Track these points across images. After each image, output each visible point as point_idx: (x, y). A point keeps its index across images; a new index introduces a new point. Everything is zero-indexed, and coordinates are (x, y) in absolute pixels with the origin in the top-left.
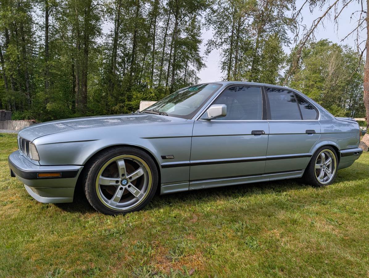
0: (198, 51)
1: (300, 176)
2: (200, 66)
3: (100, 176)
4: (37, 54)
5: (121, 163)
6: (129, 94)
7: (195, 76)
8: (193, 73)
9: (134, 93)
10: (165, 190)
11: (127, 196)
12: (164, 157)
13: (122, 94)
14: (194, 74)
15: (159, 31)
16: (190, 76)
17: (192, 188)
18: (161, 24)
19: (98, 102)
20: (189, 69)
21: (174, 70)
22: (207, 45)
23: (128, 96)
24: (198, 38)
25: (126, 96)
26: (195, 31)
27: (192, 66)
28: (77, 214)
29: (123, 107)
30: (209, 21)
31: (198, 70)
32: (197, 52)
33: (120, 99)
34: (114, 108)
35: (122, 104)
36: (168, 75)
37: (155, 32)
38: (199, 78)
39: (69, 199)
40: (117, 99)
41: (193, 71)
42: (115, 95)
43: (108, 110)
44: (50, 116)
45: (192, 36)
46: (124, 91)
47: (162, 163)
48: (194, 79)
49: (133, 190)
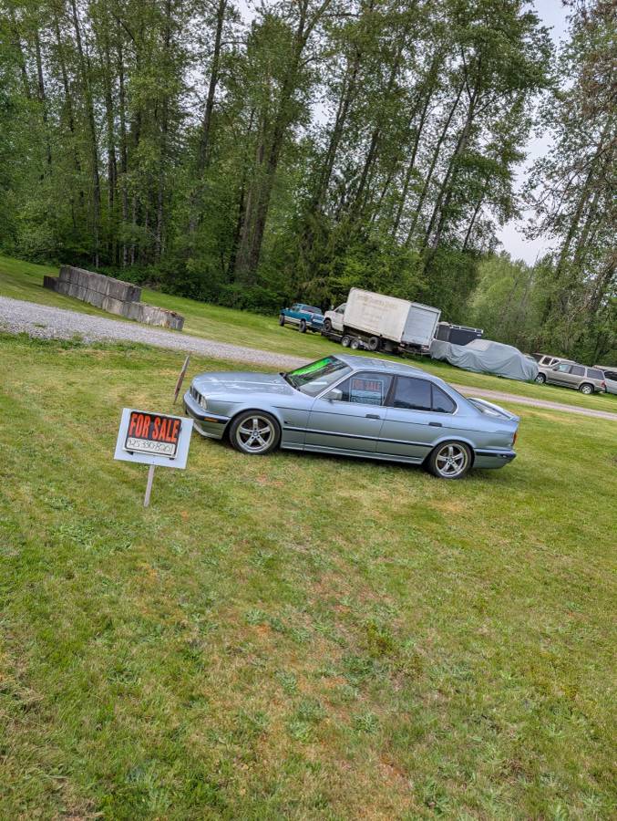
0: (511, 179)
1: (419, 463)
2: (508, 216)
3: (240, 426)
4: (182, 143)
5: (255, 421)
6: (339, 261)
7: (490, 235)
8: (489, 228)
9: (349, 260)
10: (284, 445)
11: (256, 444)
12: (286, 422)
13: (326, 260)
14: (491, 231)
15: (430, 128)
16: (480, 233)
17: (306, 449)
18: (437, 110)
19: (278, 267)
20: (481, 218)
21: (442, 220)
22: (530, 170)
23: (336, 264)
24: (518, 148)
25: (333, 264)
26: (516, 131)
27: (488, 213)
28: (222, 448)
29: (323, 285)
30: (547, 117)
31: (501, 223)
32: (509, 181)
33: (320, 269)
34: (304, 285)
35: (321, 280)
36: (430, 228)
37: (421, 127)
38: (500, 240)
39: (219, 437)
40: (314, 267)
41: (490, 222)
42: (313, 259)
43: (294, 288)
44: (189, 282)
45: (505, 143)
46: (331, 253)
47: (284, 426)
48: (487, 242)
49: (261, 440)
